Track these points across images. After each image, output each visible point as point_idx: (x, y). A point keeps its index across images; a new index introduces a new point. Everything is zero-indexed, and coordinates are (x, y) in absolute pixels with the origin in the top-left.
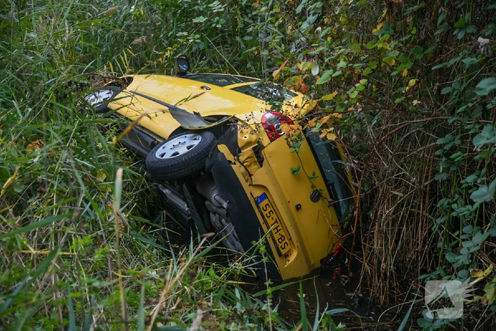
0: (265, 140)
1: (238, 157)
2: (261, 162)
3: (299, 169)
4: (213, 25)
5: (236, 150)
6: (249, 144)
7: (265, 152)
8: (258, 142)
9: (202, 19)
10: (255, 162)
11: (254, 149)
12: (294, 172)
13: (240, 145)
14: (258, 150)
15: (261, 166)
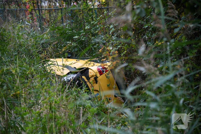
0: (98, 75)
1: (89, 81)
2: (97, 82)
3: (110, 85)
4: (81, 39)
5: (88, 79)
6: (93, 76)
7: (98, 79)
8: (96, 76)
9: (76, 37)
10: (95, 82)
11: (94, 78)
12: (108, 86)
13: (90, 77)
14: (96, 78)
15: (97, 83)
